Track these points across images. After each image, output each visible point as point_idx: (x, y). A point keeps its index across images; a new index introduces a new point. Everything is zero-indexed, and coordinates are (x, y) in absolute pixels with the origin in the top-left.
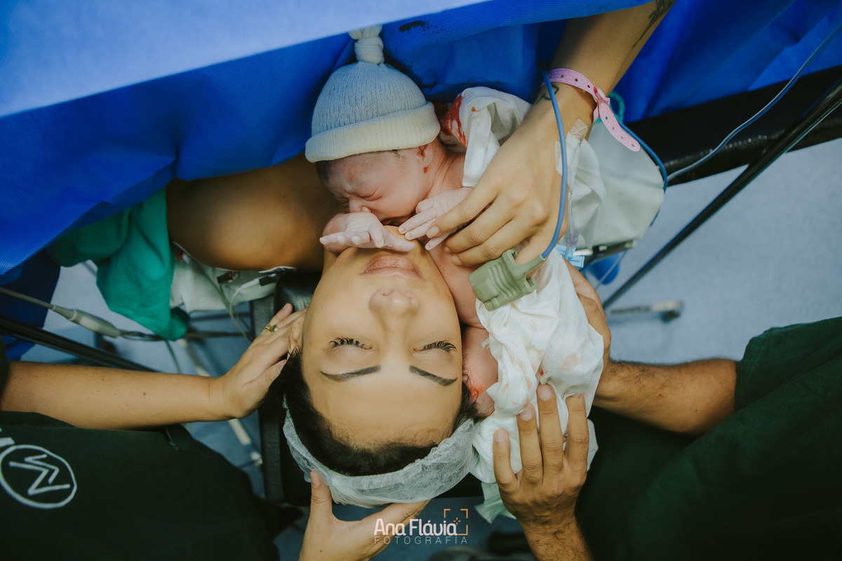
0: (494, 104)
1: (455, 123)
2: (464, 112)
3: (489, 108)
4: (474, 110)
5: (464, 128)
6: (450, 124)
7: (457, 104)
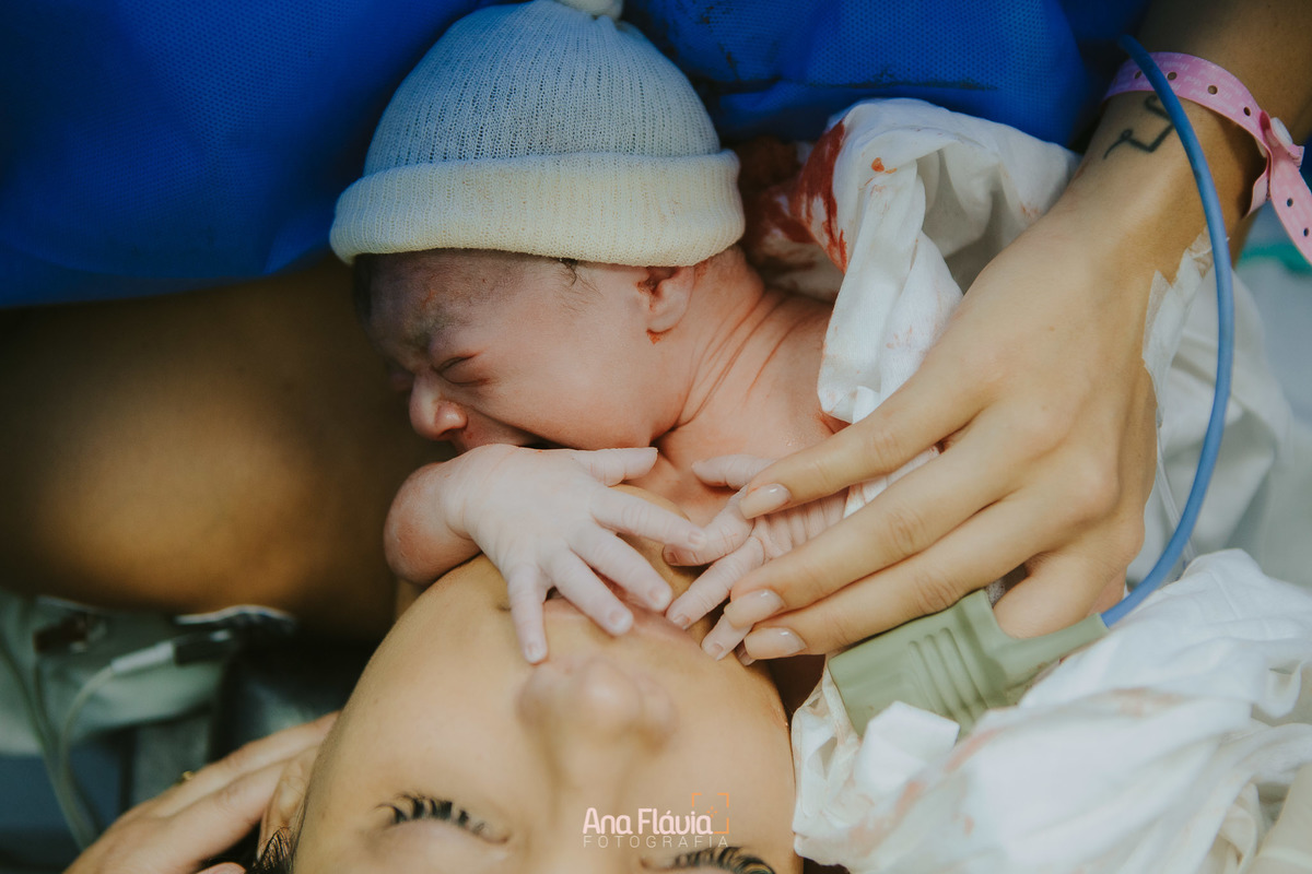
0: (940, 153)
1: (819, 205)
2: (850, 174)
3: (922, 166)
4: (878, 167)
5: (843, 221)
6: (804, 206)
7: (828, 148)
